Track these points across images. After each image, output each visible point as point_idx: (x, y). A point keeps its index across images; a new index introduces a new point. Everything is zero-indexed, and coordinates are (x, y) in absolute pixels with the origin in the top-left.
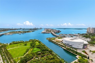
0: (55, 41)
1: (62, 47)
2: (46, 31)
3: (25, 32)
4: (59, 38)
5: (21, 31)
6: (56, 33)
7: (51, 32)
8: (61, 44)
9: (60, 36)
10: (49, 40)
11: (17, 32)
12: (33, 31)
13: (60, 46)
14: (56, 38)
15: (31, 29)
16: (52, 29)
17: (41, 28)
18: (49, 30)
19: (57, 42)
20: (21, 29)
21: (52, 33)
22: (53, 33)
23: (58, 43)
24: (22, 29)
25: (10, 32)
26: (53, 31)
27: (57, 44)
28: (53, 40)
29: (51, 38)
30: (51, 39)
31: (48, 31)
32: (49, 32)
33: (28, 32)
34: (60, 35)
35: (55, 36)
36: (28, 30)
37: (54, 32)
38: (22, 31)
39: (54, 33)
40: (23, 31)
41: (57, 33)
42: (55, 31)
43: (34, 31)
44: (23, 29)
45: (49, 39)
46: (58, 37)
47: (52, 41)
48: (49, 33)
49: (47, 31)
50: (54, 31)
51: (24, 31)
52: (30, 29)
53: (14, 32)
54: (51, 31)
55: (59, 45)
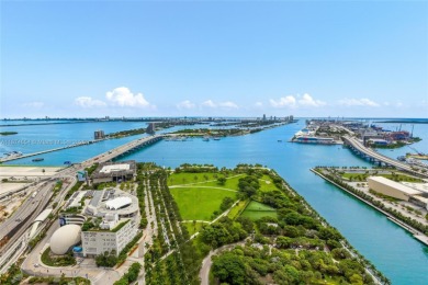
0: (365, 190)
1: (413, 230)
2: (317, 134)
3: (224, 134)
4: (396, 178)
5: (210, 128)
6: (374, 146)
7: (343, 139)
8: (405, 214)
9: (408, 168)
10: (327, 176)
11: (197, 131)
12: (252, 132)
13: (399, 222)
14: (375, 174)
15: (247, 122)
16: (355, 125)
17: (292, 117)
18: (335, 128)
19: (376, 199)
20: (210, 120)
21: (349, 147)
22: (358, 144)
23: (387, 205)
24: (212, 123)
25: (179, 132)
26: (358, 136)
27: (378, 209)
28: (353, 184)
29: (340, 170)
30: (342, 174)
31: (330, 133)
32: (332, 138)
33: (234, 132)
34: (409, 159)
35: (371, 161)
36: (233, 127)
37: (365, 138)
38: (215, 128)
39: (367, 145)
40: (218, 128)
41: (383, 146)
42: (375, 133)
43: (258, 130)
44: (219, 122)
45: (325, 172)
46: (394, 167)
47: (345, 186)
48: (334, 144)
49: (319, 130)
50: (366, 134)
51: (222, 128)
52: (243, 122)
53: (189, 131)
54: (344, 132)
55: (392, 218)
